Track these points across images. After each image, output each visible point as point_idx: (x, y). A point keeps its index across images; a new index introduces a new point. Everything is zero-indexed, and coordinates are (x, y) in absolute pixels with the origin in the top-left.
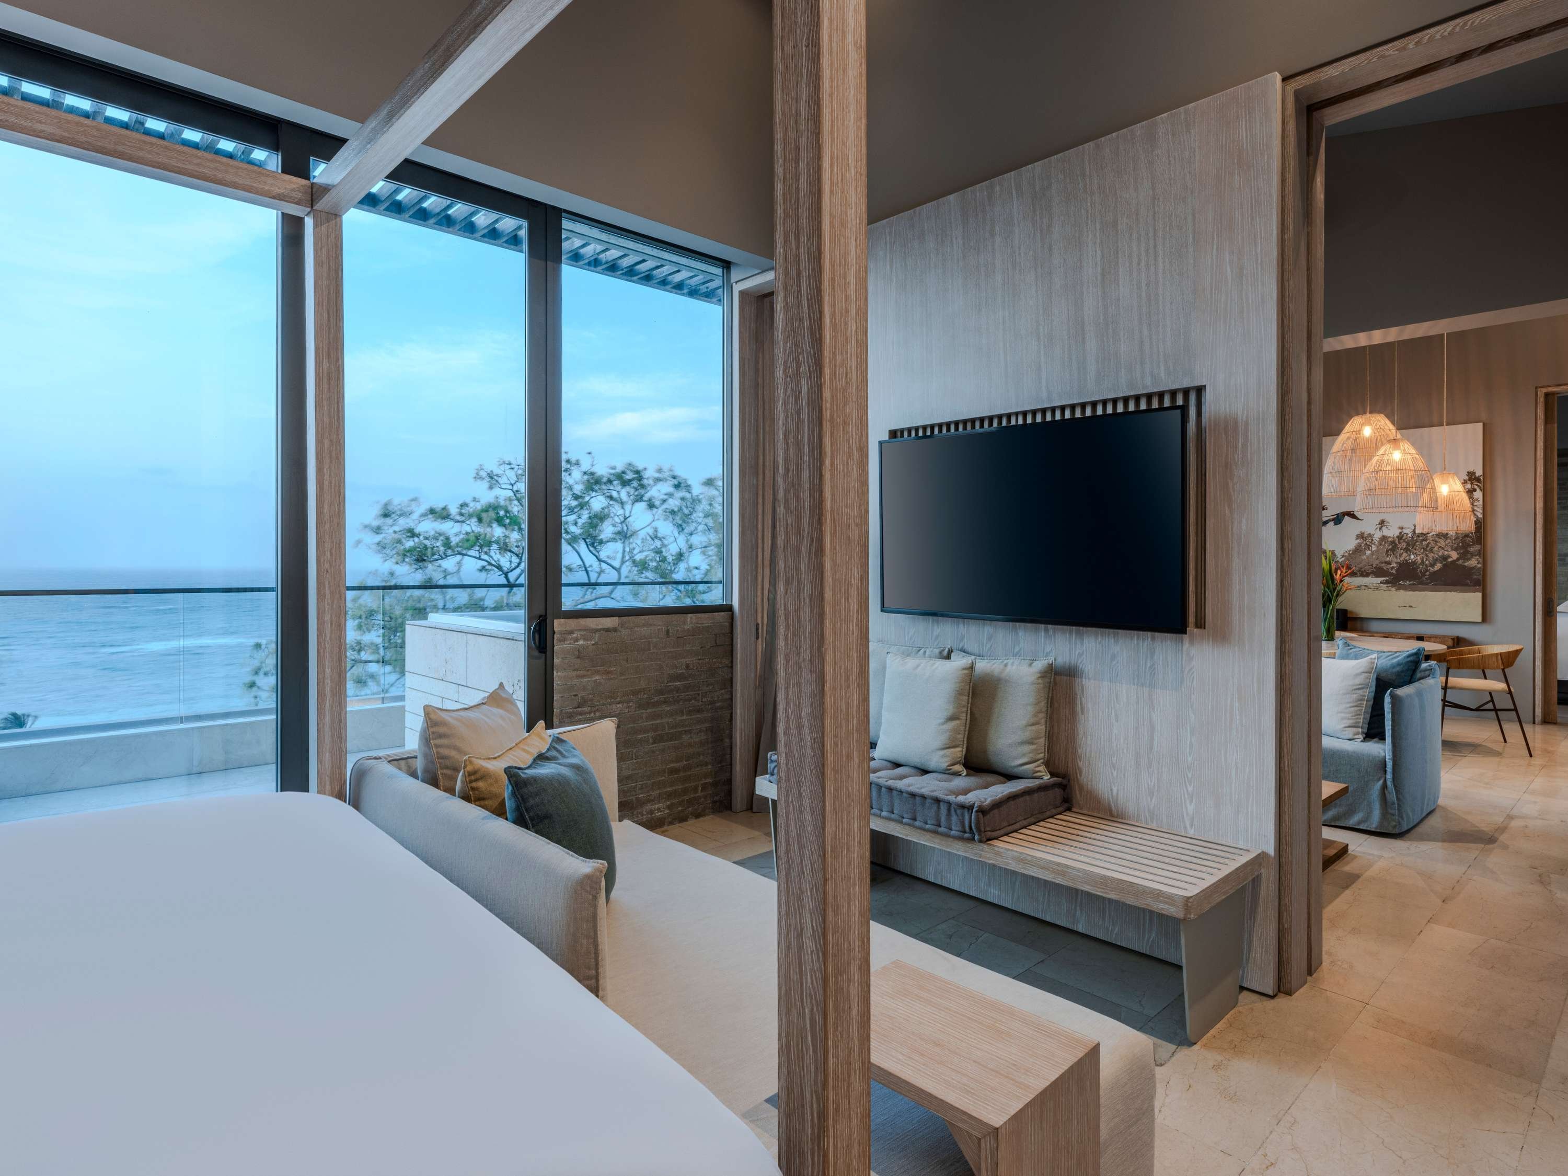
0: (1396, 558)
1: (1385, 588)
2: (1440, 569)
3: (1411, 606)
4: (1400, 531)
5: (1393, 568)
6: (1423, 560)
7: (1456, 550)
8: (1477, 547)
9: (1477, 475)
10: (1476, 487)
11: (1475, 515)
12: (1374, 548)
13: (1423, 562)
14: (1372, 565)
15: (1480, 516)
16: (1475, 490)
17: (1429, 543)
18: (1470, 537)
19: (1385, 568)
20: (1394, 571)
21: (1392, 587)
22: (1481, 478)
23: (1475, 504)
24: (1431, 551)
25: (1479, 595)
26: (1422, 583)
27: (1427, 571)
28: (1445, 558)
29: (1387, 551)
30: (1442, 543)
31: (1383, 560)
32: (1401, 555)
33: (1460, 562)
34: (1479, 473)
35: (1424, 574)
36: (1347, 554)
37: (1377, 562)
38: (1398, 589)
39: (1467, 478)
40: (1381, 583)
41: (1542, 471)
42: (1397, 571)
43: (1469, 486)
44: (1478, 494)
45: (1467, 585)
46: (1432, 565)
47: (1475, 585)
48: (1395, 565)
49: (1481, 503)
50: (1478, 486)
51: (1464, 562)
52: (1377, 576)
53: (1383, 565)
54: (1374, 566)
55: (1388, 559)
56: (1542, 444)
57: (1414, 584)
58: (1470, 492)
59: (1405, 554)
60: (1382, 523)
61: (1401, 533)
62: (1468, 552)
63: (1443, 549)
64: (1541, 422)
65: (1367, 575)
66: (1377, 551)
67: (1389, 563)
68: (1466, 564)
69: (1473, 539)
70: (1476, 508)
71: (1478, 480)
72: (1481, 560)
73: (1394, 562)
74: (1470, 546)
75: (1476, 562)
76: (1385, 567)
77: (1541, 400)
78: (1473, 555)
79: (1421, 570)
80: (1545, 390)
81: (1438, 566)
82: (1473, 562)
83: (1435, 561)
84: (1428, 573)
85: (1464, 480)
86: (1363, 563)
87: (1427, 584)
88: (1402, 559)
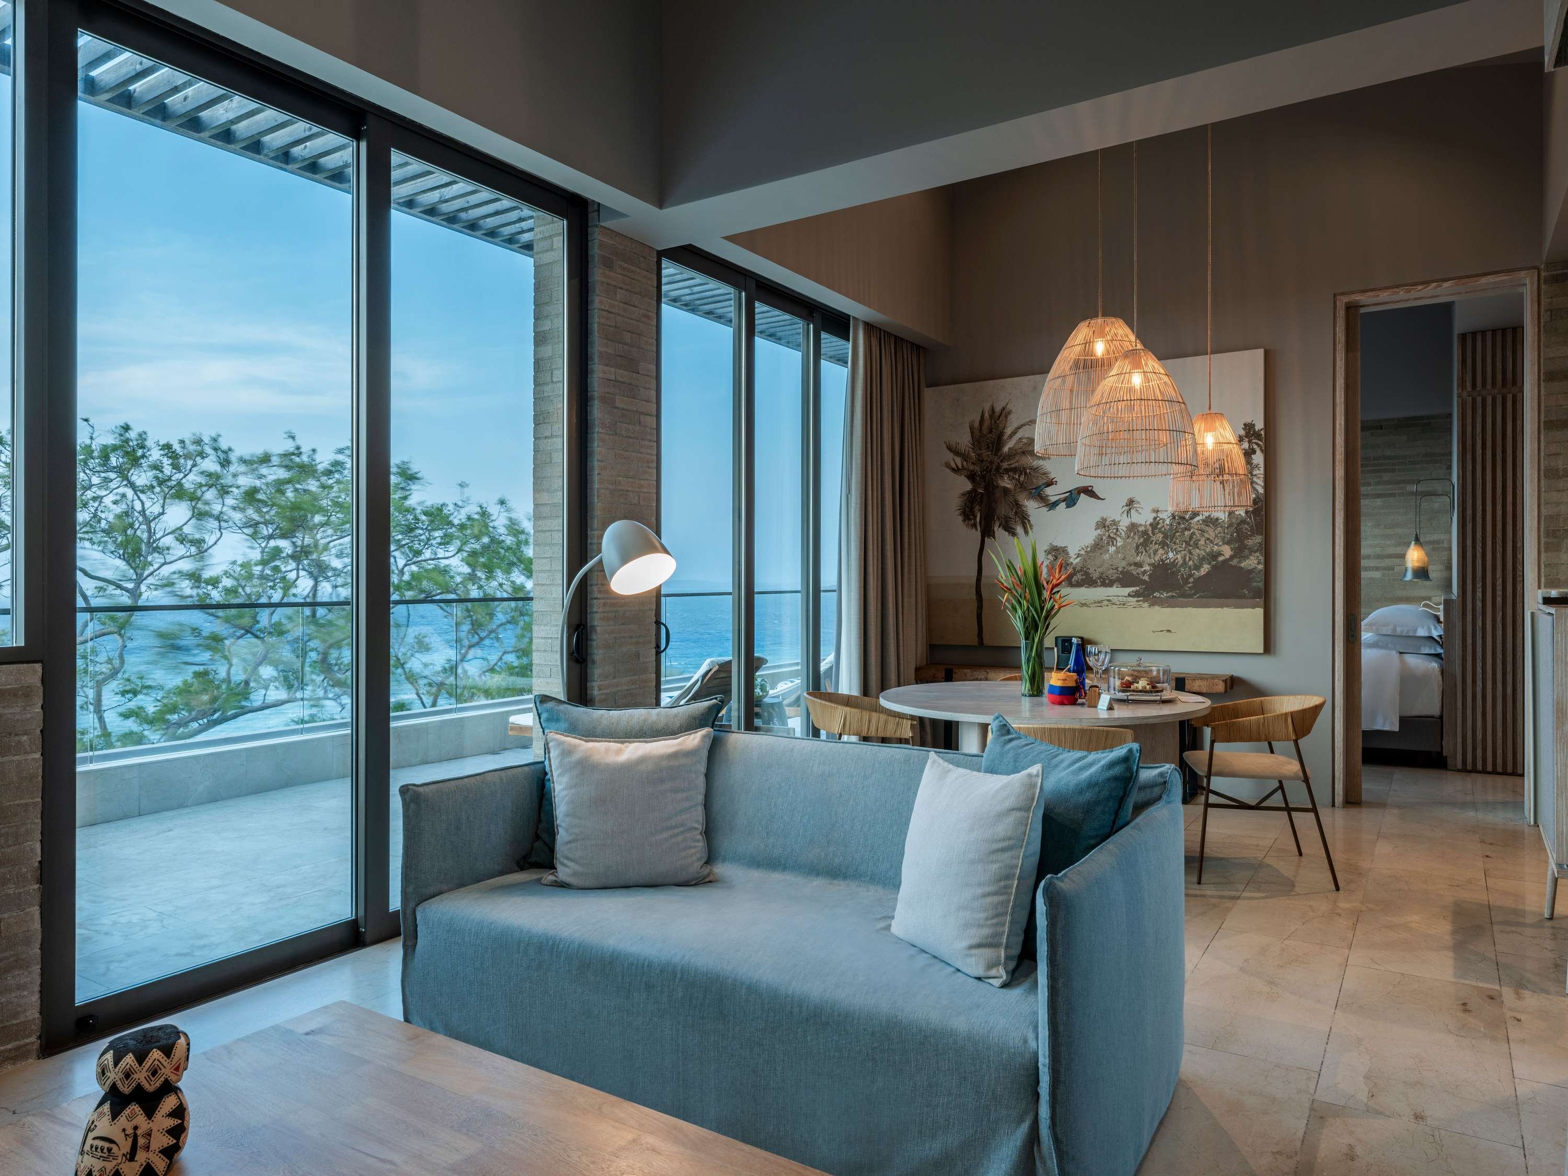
0: (1150, 556)
1: (1135, 604)
2: (1208, 573)
3: (1169, 631)
4: (1155, 515)
5: (1145, 572)
6: (1185, 560)
7: (1228, 543)
8: (1258, 539)
9: (1257, 428)
10: (1255, 447)
11: (1255, 489)
12: (1120, 543)
13: (1185, 563)
14: (1117, 569)
15: (1261, 491)
16: (1254, 452)
17: (1193, 534)
18: (1248, 524)
19: (1134, 573)
20: (1146, 578)
21: (1144, 601)
22: (1262, 433)
23: (1255, 473)
24: (1196, 546)
25: (1260, 612)
26: (1183, 595)
27: (1191, 575)
28: (1214, 556)
29: (1137, 547)
30: (1211, 533)
31: (1131, 560)
32: (1155, 552)
33: (1235, 562)
34: (1259, 425)
35: (1186, 581)
36: (1083, 552)
37: (1124, 564)
38: (1152, 605)
39: (1243, 433)
40: (1129, 595)
41: (1343, 423)
42: (1150, 576)
43: (1246, 445)
44: (1258, 458)
45: (1243, 597)
46: (1197, 568)
47: (1254, 597)
48: (1147, 568)
49: (1262, 471)
50: (1258, 445)
51: (1240, 562)
52: (1124, 586)
53: (1132, 567)
54: (1120, 569)
55: (1138, 558)
56: (1342, 381)
57: (1173, 597)
58: (1248, 454)
59: (1161, 551)
60: (1131, 503)
61: (1155, 519)
62: (1245, 547)
63: (1212, 542)
64: (1341, 347)
65: (1110, 585)
66: (1124, 547)
67: (1139, 565)
68: (1242, 565)
69: (1252, 527)
70: (1255, 479)
71: (1257, 435)
72: (1262, 558)
73: (1147, 561)
74: (1247, 537)
75: (1256, 562)
76: (1134, 571)
77: (1341, 313)
78: (1252, 551)
79: (1182, 575)
80: (1346, 299)
81: (1205, 568)
82: (1253, 562)
83: (1202, 560)
84: (1191, 580)
85: (1240, 437)
86: (1106, 566)
87: (1191, 596)
88: (1157, 558)
